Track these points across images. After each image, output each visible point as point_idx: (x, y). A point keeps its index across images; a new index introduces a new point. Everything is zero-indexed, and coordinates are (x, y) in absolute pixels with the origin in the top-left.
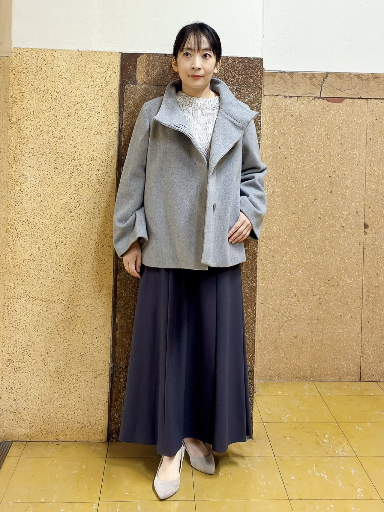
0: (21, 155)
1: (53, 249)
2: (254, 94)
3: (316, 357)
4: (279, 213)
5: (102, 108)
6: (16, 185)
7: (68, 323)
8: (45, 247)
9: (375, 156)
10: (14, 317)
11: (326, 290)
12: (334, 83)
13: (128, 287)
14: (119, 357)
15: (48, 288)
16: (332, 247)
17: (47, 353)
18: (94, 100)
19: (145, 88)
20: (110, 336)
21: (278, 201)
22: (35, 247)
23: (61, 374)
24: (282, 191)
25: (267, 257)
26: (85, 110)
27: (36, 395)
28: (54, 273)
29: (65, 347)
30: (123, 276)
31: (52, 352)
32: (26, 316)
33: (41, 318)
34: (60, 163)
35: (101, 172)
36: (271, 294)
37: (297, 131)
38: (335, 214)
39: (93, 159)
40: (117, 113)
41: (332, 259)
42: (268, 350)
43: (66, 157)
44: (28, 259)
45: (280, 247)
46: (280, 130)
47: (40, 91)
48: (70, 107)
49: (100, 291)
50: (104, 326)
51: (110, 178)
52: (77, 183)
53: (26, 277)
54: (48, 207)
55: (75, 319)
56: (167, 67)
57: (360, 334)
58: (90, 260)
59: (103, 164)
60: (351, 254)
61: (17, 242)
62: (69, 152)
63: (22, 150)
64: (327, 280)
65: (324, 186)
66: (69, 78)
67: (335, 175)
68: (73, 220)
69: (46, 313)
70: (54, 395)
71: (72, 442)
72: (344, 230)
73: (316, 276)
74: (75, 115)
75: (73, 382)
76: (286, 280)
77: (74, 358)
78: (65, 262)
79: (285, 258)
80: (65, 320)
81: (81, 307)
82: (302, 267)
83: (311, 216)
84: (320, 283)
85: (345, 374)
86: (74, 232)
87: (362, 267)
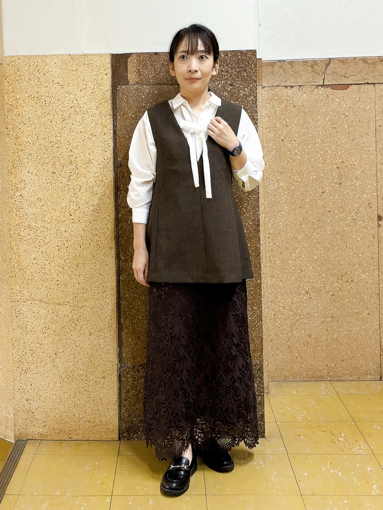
0: (19, 162)
1: (56, 252)
2: (249, 88)
3: (333, 356)
4: (286, 208)
5: (95, 110)
6: (16, 190)
7: (74, 325)
8: (48, 251)
10: (21, 320)
11: (339, 286)
12: (338, 70)
13: (131, 287)
14: (127, 357)
15: (53, 290)
16: (344, 242)
17: (56, 354)
18: (88, 103)
19: (138, 88)
20: (116, 336)
21: (283, 196)
22: (37, 251)
23: (70, 374)
24: (288, 185)
25: (276, 254)
26: (79, 114)
27: (47, 396)
28: (58, 276)
29: (73, 348)
31: (60, 353)
32: (33, 318)
33: (47, 320)
34: (57, 167)
35: (98, 174)
36: (281, 292)
38: (345, 207)
39: (89, 162)
40: (110, 114)
41: (344, 253)
42: (280, 349)
43: (62, 161)
44: (32, 263)
45: (288, 243)
46: (282, 122)
47: (34, 97)
48: (64, 112)
49: (104, 292)
50: (109, 327)
51: (107, 180)
52: (75, 186)
53: (31, 280)
54: (48, 211)
55: (80, 320)
56: (158, 65)
57: (378, 332)
58: (92, 261)
59: (100, 166)
60: (364, 248)
61: (20, 247)
62: (66, 156)
63: (20, 157)
64: (340, 276)
65: (332, 178)
66: (61, 83)
67: (343, 166)
68: (74, 223)
69: (52, 316)
70: (64, 395)
71: (85, 440)
72: (356, 223)
73: (328, 272)
74: (69, 119)
75: (82, 383)
76: (297, 277)
77: (82, 359)
78: (68, 265)
79: (293, 254)
80: (71, 322)
81: (86, 309)
82: (313, 264)
83: (319, 210)
84: (332, 279)
85: (364, 373)
86: (75, 235)
87: (378, 261)
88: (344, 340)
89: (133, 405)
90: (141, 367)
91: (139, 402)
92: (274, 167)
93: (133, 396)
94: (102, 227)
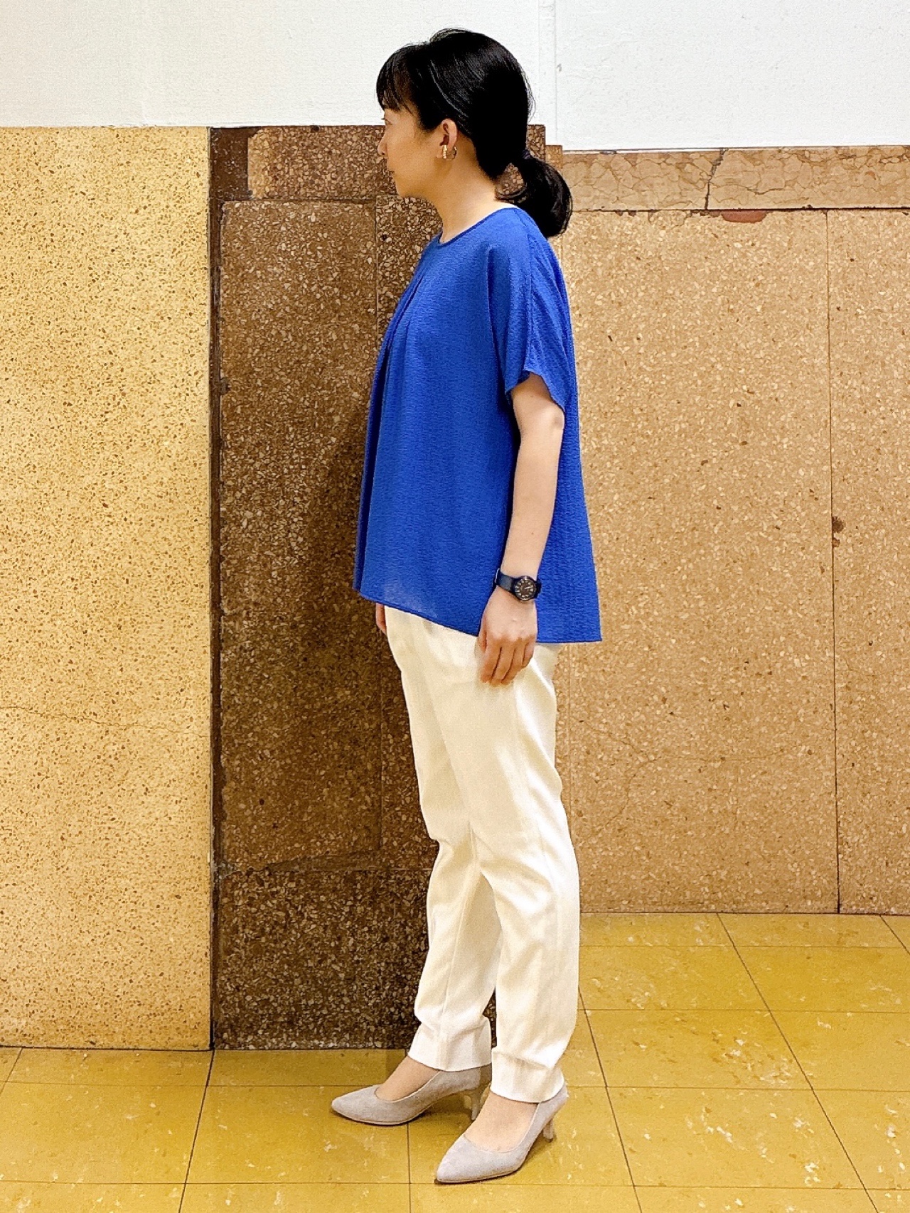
1: (68, 593)
3: (723, 853)
4: (616, 498)
5: (170, 258)
7: (107, 769)
8: (49, 590)
9: (852, 353)
11: (740, 685)
12: (741, 175)
13: (246, 680)
14: (232, 849)
15: (59, 685)
16: (752, 580)
17: (62, 839)
18: (152, 241)
19: (270, 209)
20: (209, 798)
21: (610, 468)
22: (25, 589)
23: (95, 887)
24: (622, 443)
26: (131, 265)
27: (39, 939)
28: (72, 650)
29: (103, 825)
30: (233, 655)
31: (73, 836)
32: (10, 751)
33: (44, 756)
34: (75, 391)
35: (172, 409)
36: (603, 699)
37: (651, 296)
38: (756, 498)
39: (153, 379)
42: (600, 835)
43: (88, 377)
44: (12, 619)
45: (620, 581)
46: (610, 295)
47: (26, 225)
49: (182, 690)
50: (193, 774)
51: (194, 424)
52: (118, 438)
53: (8, 659)
54: (53, 496)
55: (122, 758)
56: (320, 156)
57: (832, 796)
58: (154, 617)
59: (178, 390)
60: (800, 595)
62: (96, 365)
64: (741, 662)
65: (726, 429)
66: (90, 193)
67: (751, 402)
68: (112, 523)
69: (56, 745)
70: (80, 938)
71: (128, 1049)
72: (780, 535)
73: (715, 652)
74: (107, 277)
75: (125, 908)
76: (639, 664)
77: (126, 850)
78: (97, 624)
79: (633, 608)
80: (101, 761)
81: (136, 731)
82: (678, 631)
83: (695, 504)
84: (725, 669)
85: (799, 894)
86: (115, 553)
87: (832, 628)
88: (752, 814)
89: (245, 964)
90: (267, 873)
91: (261, 957)
92: (590, 401)
93: (246, 941)
94: (179, 536)
